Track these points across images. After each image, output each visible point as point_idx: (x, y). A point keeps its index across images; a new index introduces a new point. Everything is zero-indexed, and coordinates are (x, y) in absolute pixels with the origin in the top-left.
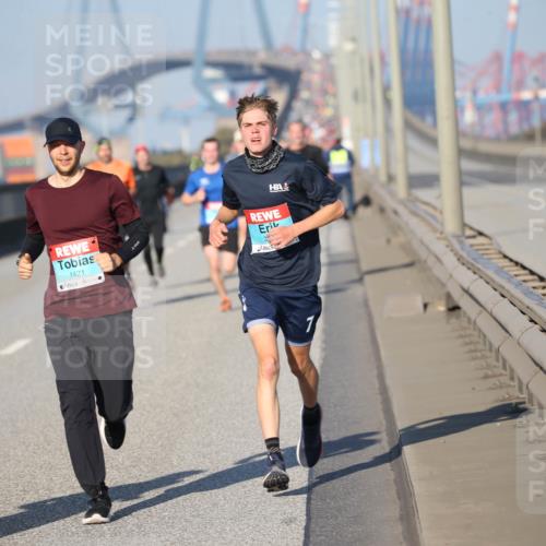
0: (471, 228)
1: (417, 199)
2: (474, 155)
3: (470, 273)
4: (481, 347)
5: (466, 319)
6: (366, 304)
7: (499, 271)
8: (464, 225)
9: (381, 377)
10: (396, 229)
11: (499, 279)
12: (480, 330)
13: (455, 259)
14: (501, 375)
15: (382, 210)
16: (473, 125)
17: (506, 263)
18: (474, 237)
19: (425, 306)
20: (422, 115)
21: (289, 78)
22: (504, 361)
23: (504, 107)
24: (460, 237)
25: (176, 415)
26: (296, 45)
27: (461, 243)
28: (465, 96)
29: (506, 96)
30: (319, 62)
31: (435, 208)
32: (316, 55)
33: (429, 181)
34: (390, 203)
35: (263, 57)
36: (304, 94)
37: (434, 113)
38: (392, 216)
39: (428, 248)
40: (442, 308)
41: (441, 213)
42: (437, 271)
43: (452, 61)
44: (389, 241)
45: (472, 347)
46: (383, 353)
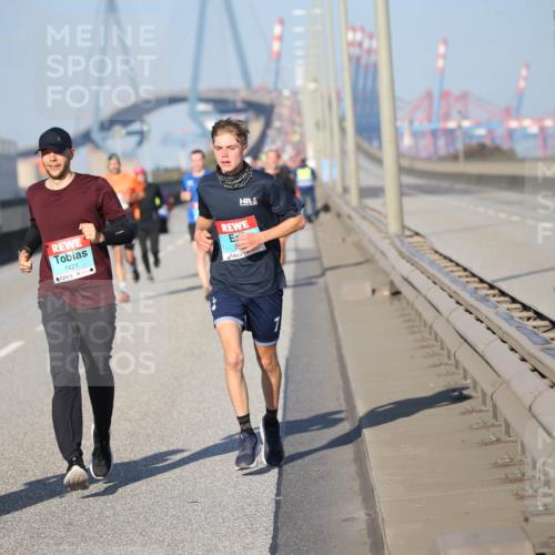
0: (409, 229)
1: (367, 207)
2: (411, 171)
3: (409, 265)
4: (418, 323)
5: (405, 302)
6: (326, 290)
7: (432, 263)
8: (404, 227)
9: (339, 348)
10: (350, 230)
11: (432, 270)
12: (417, 311)
13: (396, 254)
14: (433, 346)
15: (339, 215)
16: (410, 148)
17: (437, 256)
18: (411, 236)
19: (374, 291)
20: (370, 140)
21: (265, 111)
22: (436, 335)
23: (434, 133)
24: (401, 237)
25: (176, 379)
26: (270, 86)
27: (401, 240)
28: (404, 126)
29: (435, 125)
30: (288, 98)
31: (380, 213)
32: (286, 93)
33: (376, 192)
34: (345, 210)
35: (244, 94)
36: (276, 124)
37: (379, 138)
38: (346, 219)
39: (375, 245)
40: (386, 293)
41: (386, 217)
42: (383, 263)
43: (394, 99)
44: (344, 240)
45: (410, 324)
46: (340, 328)
